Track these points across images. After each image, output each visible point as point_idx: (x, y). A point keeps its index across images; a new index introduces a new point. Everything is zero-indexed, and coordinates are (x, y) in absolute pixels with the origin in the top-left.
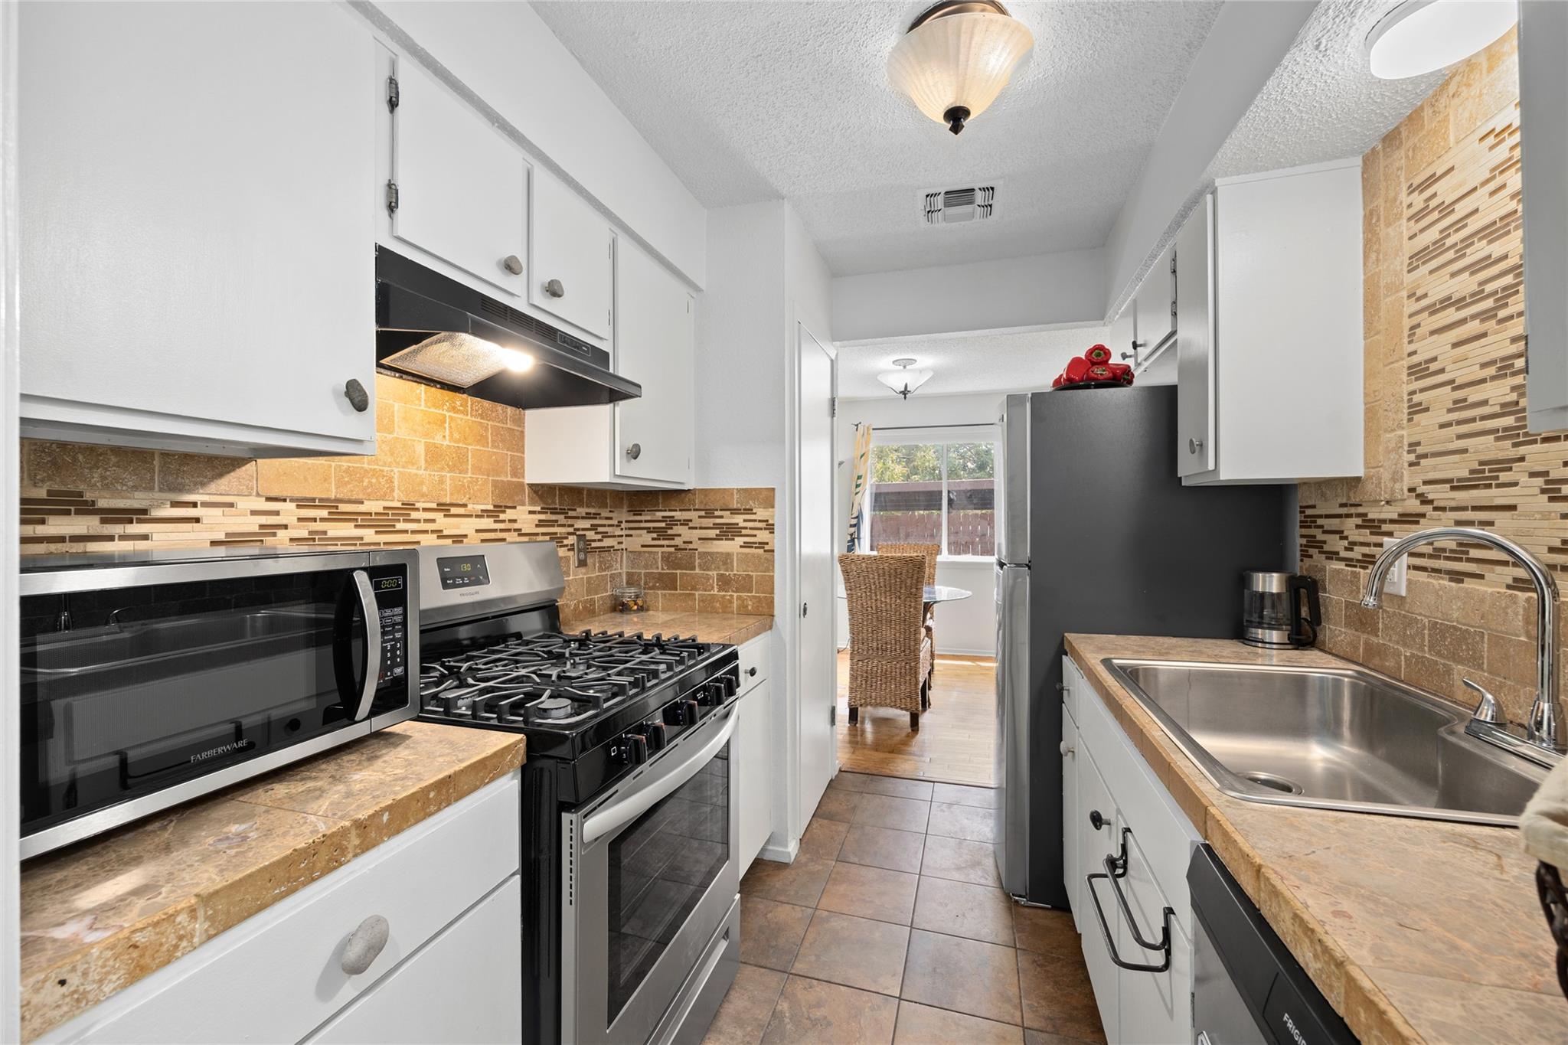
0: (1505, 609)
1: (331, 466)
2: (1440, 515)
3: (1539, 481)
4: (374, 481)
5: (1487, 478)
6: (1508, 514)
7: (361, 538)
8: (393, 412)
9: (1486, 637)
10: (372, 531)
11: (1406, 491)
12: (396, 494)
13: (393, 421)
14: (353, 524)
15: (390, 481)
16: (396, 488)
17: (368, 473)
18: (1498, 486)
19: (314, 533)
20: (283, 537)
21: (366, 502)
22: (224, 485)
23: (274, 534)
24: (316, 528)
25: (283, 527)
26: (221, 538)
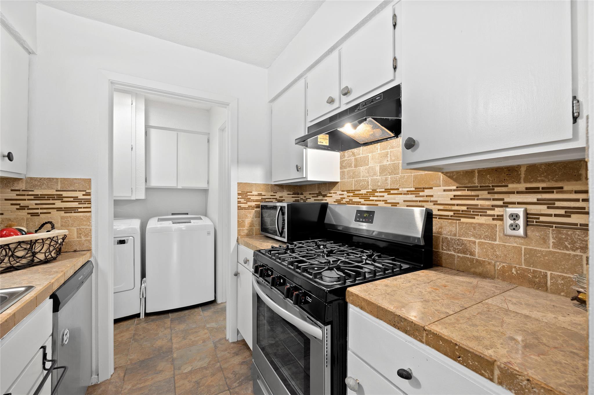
1: (353, 180)
7: (361, 202)
19: (350, 200)
20: (344, 201)
21: (362, 190)
22: (335, 188)
23: (343, 200)
24: (351, 199)
25: (344, 198)
26: (335, 201)
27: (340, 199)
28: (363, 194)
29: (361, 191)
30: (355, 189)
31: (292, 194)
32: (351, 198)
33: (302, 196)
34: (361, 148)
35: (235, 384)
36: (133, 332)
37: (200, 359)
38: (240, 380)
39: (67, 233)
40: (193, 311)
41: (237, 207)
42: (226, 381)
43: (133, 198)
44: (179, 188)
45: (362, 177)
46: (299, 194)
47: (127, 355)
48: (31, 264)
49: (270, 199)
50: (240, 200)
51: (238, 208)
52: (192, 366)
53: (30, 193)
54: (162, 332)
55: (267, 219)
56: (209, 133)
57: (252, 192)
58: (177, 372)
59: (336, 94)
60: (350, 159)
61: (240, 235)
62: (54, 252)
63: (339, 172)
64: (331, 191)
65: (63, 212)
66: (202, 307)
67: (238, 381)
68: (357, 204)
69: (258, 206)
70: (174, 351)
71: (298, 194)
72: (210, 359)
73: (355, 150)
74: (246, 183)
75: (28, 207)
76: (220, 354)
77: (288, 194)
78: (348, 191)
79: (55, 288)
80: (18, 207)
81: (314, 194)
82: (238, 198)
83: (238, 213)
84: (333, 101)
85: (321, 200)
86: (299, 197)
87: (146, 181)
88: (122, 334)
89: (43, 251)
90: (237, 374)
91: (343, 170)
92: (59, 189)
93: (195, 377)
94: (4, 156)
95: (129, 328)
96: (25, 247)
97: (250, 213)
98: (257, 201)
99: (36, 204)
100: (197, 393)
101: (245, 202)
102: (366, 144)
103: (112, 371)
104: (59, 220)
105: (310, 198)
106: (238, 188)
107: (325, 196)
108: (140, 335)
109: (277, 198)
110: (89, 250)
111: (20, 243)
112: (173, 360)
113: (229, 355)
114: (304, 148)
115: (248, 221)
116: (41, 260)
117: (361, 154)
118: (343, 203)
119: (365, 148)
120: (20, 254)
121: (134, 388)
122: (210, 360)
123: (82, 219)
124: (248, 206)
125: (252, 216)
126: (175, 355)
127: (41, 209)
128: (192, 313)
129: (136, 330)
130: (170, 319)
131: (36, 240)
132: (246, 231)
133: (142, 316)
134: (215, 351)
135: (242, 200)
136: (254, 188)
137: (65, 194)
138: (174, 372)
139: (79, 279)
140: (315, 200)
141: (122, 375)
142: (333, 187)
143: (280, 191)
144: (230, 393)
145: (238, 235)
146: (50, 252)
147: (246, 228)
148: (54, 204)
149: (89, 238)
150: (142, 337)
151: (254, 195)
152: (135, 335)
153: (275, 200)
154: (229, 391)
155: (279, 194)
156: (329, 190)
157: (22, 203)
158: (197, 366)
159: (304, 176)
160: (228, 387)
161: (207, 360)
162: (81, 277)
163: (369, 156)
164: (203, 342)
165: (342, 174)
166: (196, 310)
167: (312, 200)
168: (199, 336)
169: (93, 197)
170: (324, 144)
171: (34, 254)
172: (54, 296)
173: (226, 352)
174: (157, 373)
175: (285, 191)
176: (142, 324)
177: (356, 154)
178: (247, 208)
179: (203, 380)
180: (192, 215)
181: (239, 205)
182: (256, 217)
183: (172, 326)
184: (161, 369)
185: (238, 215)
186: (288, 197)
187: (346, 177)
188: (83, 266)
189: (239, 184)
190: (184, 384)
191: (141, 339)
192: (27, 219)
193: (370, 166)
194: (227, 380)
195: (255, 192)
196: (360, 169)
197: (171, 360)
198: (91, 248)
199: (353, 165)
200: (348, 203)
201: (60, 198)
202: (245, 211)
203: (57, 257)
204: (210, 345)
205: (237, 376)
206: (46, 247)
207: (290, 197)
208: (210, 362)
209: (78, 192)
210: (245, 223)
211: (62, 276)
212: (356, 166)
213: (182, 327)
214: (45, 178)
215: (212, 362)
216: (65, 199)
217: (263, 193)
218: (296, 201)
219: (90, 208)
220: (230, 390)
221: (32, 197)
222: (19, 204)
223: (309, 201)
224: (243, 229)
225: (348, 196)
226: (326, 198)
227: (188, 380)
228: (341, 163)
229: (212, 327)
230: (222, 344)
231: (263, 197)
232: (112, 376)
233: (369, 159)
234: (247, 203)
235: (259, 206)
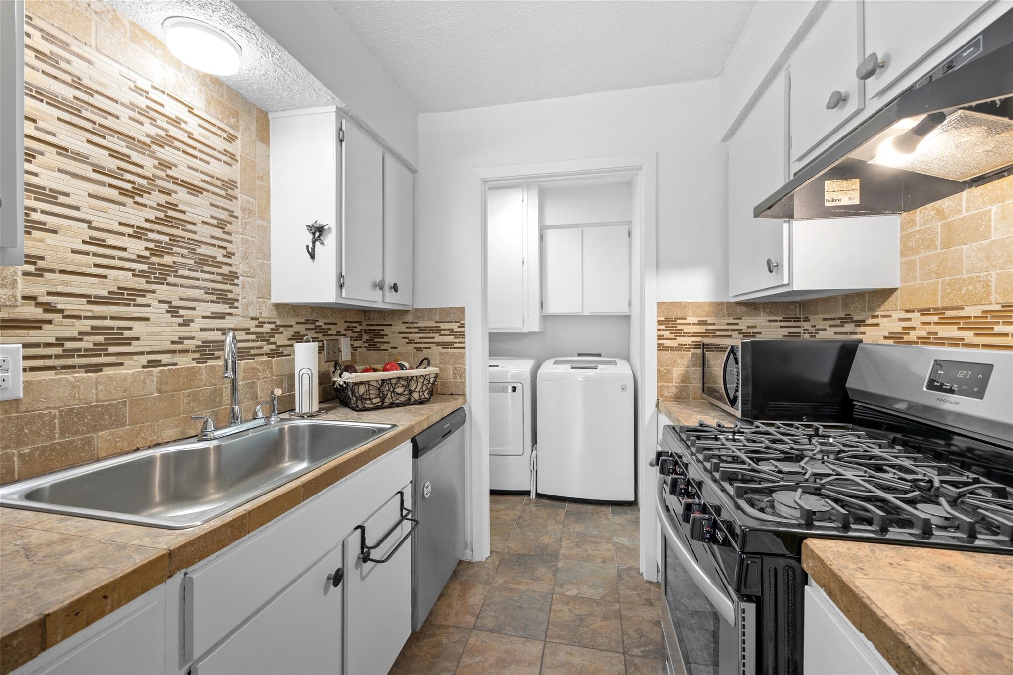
0: (144, 382)
1: (938, 282)
2: (73, 323)
3: (166, 306)
4: (971, 288)
5: (126, 299)
6: (143, 323)
7: (963, 339)
8: (990, 217)
9: (128, 403)
10: (971, 333)
11: (19, 298)
12: (992, 298)
13: (990, 227)
14: (956, 327)
15: (987, 285)
16: (993, 291)
17: (966, 281)
18: (135, 305)
19: (929, 333)
20: (912, 336)
21: (966, 308)
22: (886, 305)
23: (908, 334)
24: (931, 331)
25: (914, 329)
26: (887, 335)
27: (900, 330)
28: (970, 318)
29: (963, 308)
30: (945, 305)
31: (780, 321)
32: (933, 328)
33: (807, 325)
34: (964, 194)
35: (637, 651)
36: (518, 513)
37: (592, 586)
38: (647, 649)
39: (438, 372)
40: (599, 509)
41: (656, 346)
42: (622, 637)
43: (525, 331)
44: (584, 314)
45: (968, 272)
46: (800, 321)
47: (507, 540)
48: (408, 403)
49: (727, 330)
50: (661, 333)
51: (658, 347)
52: (579, 590)
53: (416, 325)
54: (551, 525)
55: (717, 371)
56: (631, 222)
57: (686, 319)
58: (557, 589)
59: (849, 83)
60: (929, 229)
61: (662, 396)
62: (427, 392)
63: (899, 265)
64: (876, 311)
65: (441, 347)
66: (614, 508)
67: (643, 649)
68: (950, 345)
69: (697, 345)
70: (560, 558)
71: (797, 320)
72: (607, 592)
73: (945, 203)
74: (673, 302)
75: (414, 340)
76: (623, 592)
77: (770, 321)
78: (925, 312)
79: (417, 431)
80: (407, 340)
81: (834, 319)
82: (659, 330)
83: (658, 357)
84: (845, 100)
85: (851, 333)
86: (799, 327)
87: (542, 306)
88: (507, 512)
89: (418, 390)
90: (643, 636)
91: (908, 258)
92: (438, 321)
93: (580, 609)
94: (391, 288)
95: (516, 506)
96: (403, 383)
97: (682, 357)
98: (696, 334)
99: (420, 338)
100: (576, 632)
101: (672, 336)
102: (979, 180)
103: (488, 554)
104: (438, 357)
105: (825, 330)
106: (658, 312)
107: (860, 323)
108: (526, 520)
109: (742, 330)
110: (464, 395)
111: (399, 378)
112: (556, 570)
113: (637, 599)
114: (785, 221)
115: (677, 372)
116: (416, 400)
117: (964, 209)
118: (910, 340)
119: (976, 191)
120: (399, 390)
121: (505, 586)
122: (606, 594)
123: (457, 356)
124: (679, 344)
125: (686, 363)
126: (560, 565)
127: (425, 343)
128: (597, 513)
129: (522, 512)
130: (565, 511)
131: (412, 377)
132: (674, 390)
133: (533, 495)
134: (617, 583)
135: (667, 334)
136: (690, 311)
137: (443, 326)
138: (554, 588)
139: (445, 427)
140: (836, 333)
141: (497, 563)
142: (883, 303)
143: (750, 316)
144: (625, 659)
145: (658, 395)
146: (424, 392)
147: (674, 384)
148: (433, 338)
149: (463, 380)
150: (527, 523)
151: (689, 324)
152: (520, 517)
153: (737, 332)
154: (624, 656)
155: (747, 321)
156: (871, 309)
157: (411, 336)
158: (585, 593)
159: (786, 282)
160: (624, 649)
161: (602, 592)
162: (447, 426)
163: (990, 210)
164: (602, 562)
165: (907, 268)
166: (604, 509)
167: (828, 334)
168: (599, 550)
169: (467, 330)
170: (845, 202)
171: (411, 392)
172: (414, 440)
173: (634, 593)
174: (534, 579)
175: (762, 314)
176: (530, 507)
177: (947, 211)
178: (676, 347)
179: (589, 618)
180: (607, 357)
181: (661, 342)
182: (693, 366)
183: (566, 521)
184: (539, 575)
185: (658, 360)
186: (770, 327)
187: (918, 276)
188: (453, 412)
189: (660, 305)
190: (562, 611)
191: (526, 526)
192: (414, 353)
193: (993, 239)
194: (625, 637)
195: (693, 319)
196: (962, 250)
197: (554, 569)
198: (465, 392)
199: (938, 243)
200: (924, 340)
201: (438, 330)
202: (671, 353)
203: (430, 398)
204: (612, 570)
205: (643, 639)
206: (420, 386)
207: (775, 327)
208: (605, 596)
209: (454, 324)
210: (672, 374)
211: (425, 420)
212: (946, 245)
213: (578, 527)
214: (426, 309)
215: (608, 598)
216: (443, 332)
217: (710, 320)
218: (791, 335)
219: (464, 343)
220: (626, 656)
221: (417, 330)
222: (407, 338)
223: (822, 335)
224: (668, 386)
225: (923, 324)
226: (862, 329)
227: (569, 607)
228: (904, 240)
229: (621, 544)
230: (631, 577)
231: (710, 327)
232: (487, 559)
233: (990, 221)
234: (676, 339)
235: (700, 345)
